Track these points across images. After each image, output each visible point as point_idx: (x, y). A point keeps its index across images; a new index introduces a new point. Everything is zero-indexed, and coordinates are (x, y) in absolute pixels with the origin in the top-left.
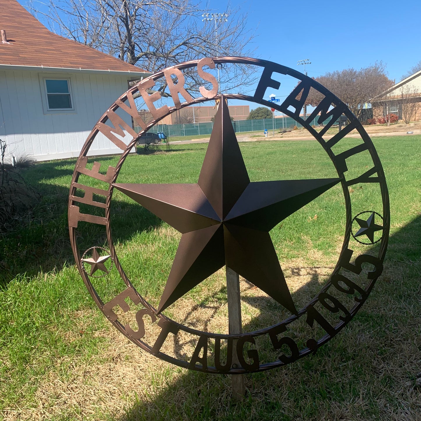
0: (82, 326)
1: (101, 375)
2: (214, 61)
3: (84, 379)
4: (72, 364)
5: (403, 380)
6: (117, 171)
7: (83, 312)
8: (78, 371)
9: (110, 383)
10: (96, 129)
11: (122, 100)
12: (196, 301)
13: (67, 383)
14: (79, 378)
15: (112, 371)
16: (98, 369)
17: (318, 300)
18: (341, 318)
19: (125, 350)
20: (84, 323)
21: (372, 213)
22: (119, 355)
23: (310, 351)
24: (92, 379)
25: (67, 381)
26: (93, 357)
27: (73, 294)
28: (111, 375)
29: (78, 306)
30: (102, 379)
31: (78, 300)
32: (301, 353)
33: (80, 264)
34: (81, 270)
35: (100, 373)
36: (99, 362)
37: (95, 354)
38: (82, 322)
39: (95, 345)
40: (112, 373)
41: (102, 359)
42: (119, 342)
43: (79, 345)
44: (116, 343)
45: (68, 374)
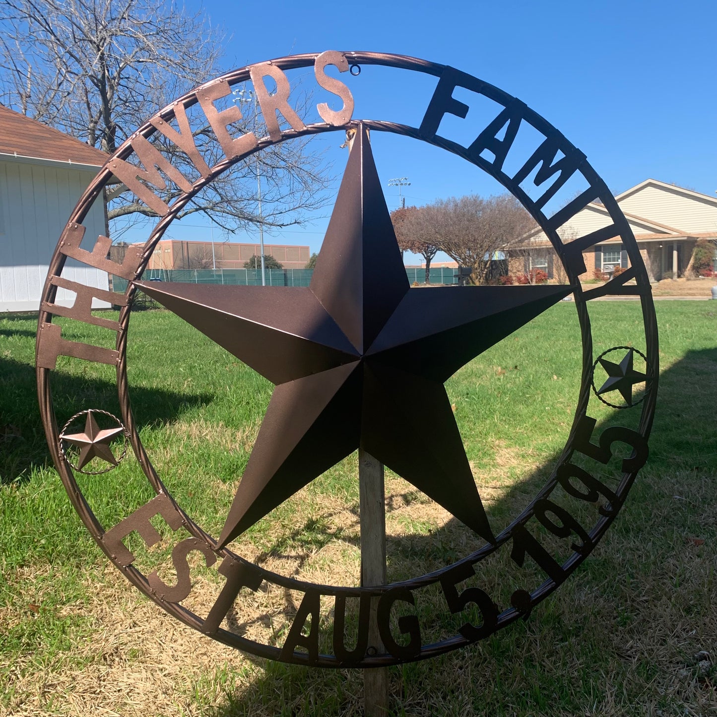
0: (32, 596)
1: (81, 690)
2: (347, 57)
3: (43, 702)
4: (13, 671)
5: (673, 667)
6: (145, 256)
7: (33, 568)
8: (29, 683)
9: (101, 705)
10: (107, 170)
11: (162, 117)
12: (260, 548)
13: (5, 710)
14: (31, 698)
15: (104, 681)
16: (74, 679)
17: (533, 515)
18: (574, 547)
19: (130, 638)
20: (38, 590)
21: (628, 350)
22: (117, 648)
23: (517, 613)
24: (60, 699)
25: (7, 706)
26: (61, 655)
27: (14, 534)
28: (102, 689)
29: (24, 557)
30: (84, 698)
31: (24, 546)
32: (501, 619)
33: (56, 445)
34: (59, 458)
35: (78, 687)
36: (73, 665)
37: (65, 650)
38: (33, 588)
39: (64, 632)
40: (105, 686)
41: (81, 658)
42: (113, 625)
43: (29, 634)
44: (107, 626)
45: (7, 692)
